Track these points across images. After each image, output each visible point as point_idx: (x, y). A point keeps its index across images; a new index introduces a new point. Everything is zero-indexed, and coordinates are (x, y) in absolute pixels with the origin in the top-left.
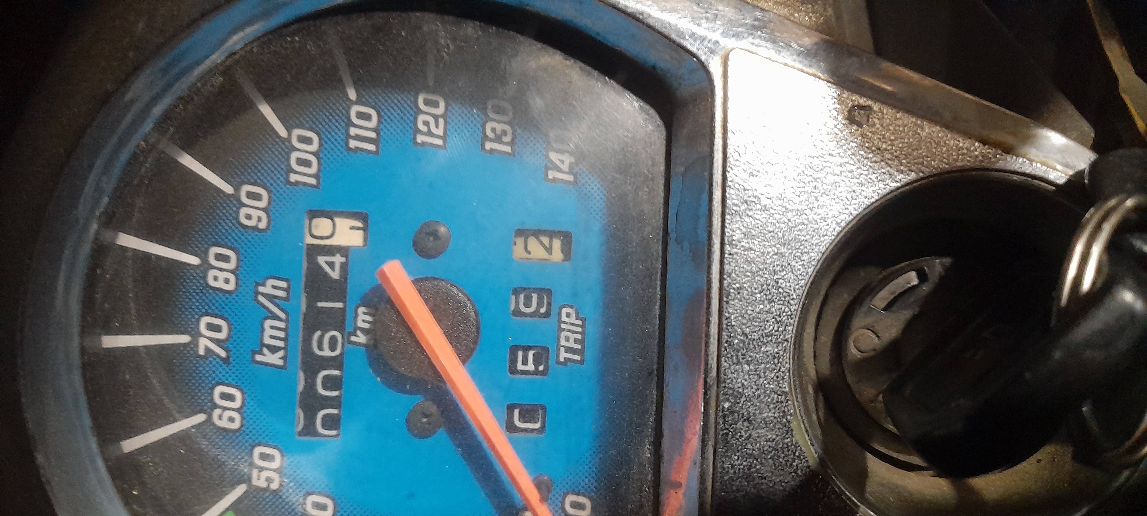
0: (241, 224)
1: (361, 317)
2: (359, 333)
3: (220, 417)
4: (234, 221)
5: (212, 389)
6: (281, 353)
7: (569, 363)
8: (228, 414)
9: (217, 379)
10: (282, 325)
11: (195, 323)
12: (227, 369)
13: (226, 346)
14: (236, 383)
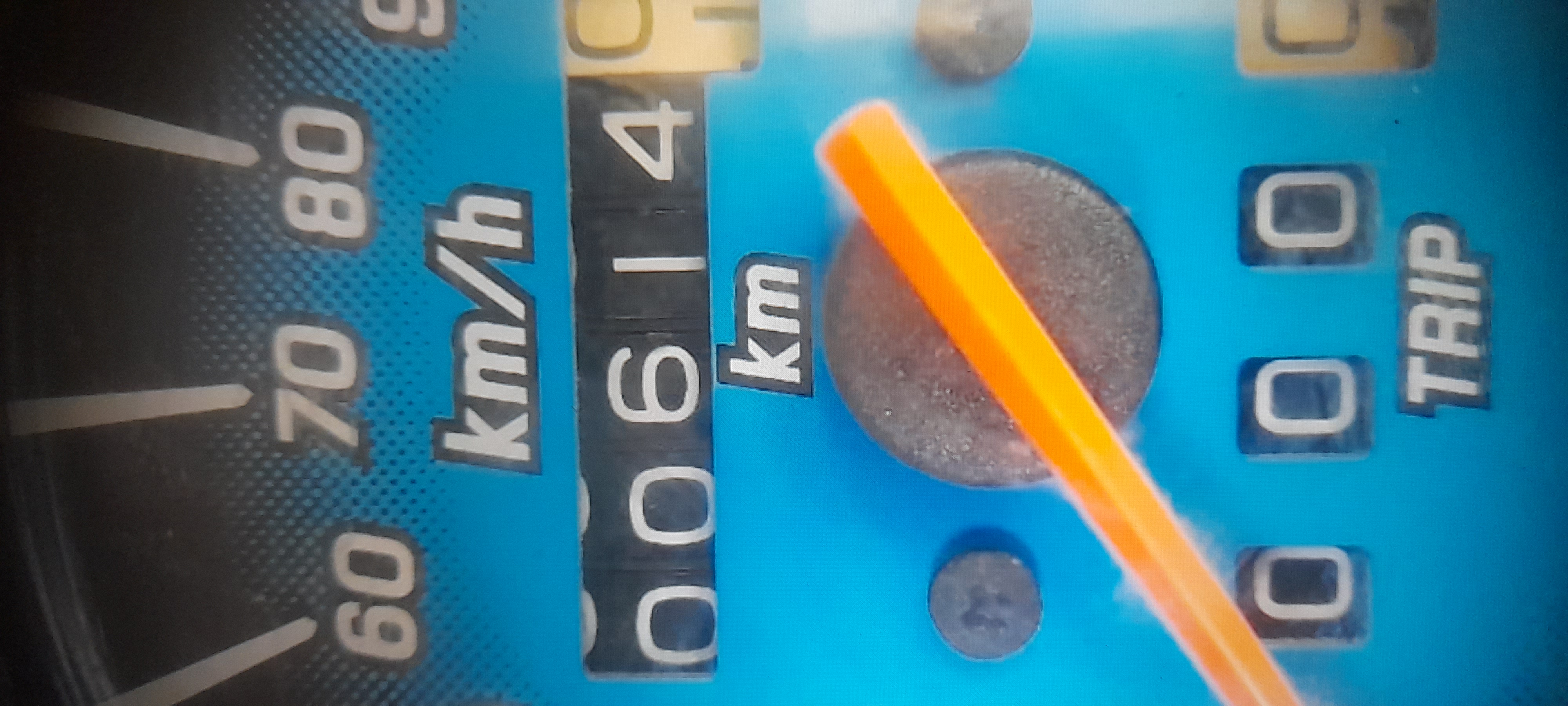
0: (369, 29)
1: (757, 298)
2: (753, 347)
3: (357, 626)
4: (346, 22)
5: (326, 542)
6: (520, 425)
7: (1440, 407)
8: (376, 616)
9: (337, 513)
10: (517, 336)
11: (261, 346)
12: (365, 481)
13: (354, 410)
14: (395, 521)
